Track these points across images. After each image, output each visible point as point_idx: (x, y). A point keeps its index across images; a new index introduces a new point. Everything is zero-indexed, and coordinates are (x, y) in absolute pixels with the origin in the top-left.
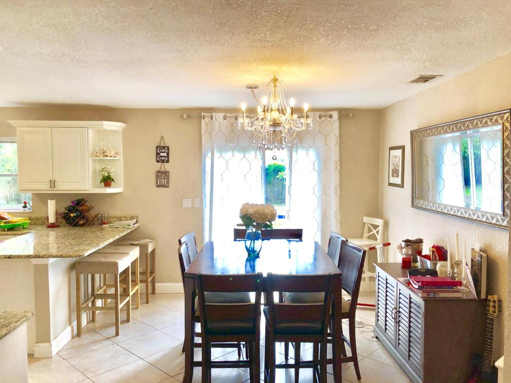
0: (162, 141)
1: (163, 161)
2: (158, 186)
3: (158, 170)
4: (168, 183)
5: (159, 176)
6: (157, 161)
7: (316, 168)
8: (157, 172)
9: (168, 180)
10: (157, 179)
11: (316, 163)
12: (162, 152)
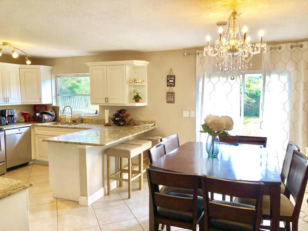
0: (171, 72)
1: (171, 86)
2: (168, 102)
3: (168, 91)
4: (174, 100)
5: (168, 96)
6: (168, 86)
7: (287, 88)
8: (167, 93)
9: (174, 98)
10: (167, 98)
11: (287, 85)
12: (170, 80)
